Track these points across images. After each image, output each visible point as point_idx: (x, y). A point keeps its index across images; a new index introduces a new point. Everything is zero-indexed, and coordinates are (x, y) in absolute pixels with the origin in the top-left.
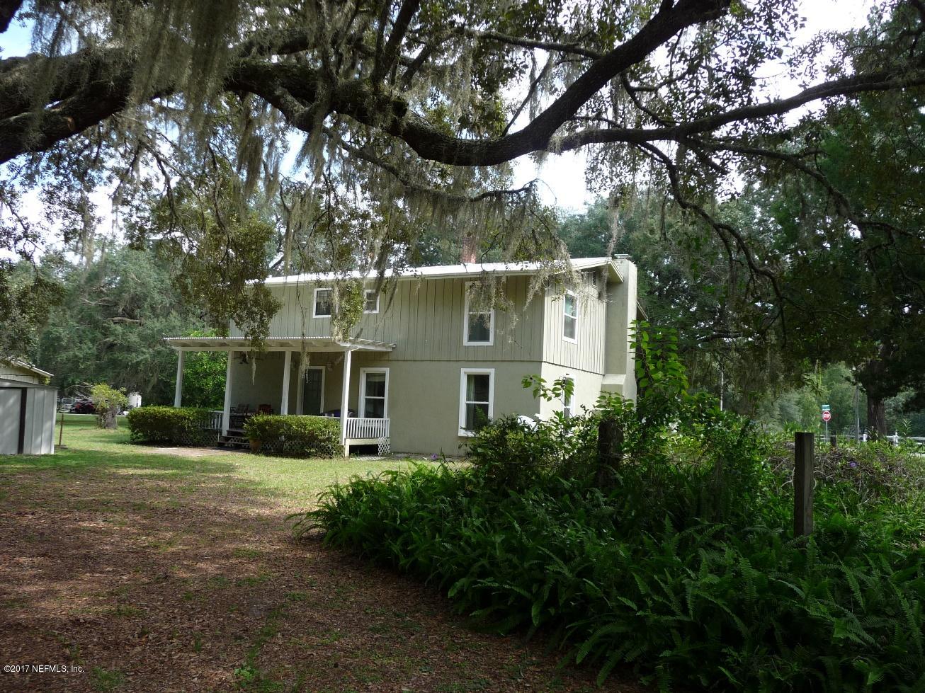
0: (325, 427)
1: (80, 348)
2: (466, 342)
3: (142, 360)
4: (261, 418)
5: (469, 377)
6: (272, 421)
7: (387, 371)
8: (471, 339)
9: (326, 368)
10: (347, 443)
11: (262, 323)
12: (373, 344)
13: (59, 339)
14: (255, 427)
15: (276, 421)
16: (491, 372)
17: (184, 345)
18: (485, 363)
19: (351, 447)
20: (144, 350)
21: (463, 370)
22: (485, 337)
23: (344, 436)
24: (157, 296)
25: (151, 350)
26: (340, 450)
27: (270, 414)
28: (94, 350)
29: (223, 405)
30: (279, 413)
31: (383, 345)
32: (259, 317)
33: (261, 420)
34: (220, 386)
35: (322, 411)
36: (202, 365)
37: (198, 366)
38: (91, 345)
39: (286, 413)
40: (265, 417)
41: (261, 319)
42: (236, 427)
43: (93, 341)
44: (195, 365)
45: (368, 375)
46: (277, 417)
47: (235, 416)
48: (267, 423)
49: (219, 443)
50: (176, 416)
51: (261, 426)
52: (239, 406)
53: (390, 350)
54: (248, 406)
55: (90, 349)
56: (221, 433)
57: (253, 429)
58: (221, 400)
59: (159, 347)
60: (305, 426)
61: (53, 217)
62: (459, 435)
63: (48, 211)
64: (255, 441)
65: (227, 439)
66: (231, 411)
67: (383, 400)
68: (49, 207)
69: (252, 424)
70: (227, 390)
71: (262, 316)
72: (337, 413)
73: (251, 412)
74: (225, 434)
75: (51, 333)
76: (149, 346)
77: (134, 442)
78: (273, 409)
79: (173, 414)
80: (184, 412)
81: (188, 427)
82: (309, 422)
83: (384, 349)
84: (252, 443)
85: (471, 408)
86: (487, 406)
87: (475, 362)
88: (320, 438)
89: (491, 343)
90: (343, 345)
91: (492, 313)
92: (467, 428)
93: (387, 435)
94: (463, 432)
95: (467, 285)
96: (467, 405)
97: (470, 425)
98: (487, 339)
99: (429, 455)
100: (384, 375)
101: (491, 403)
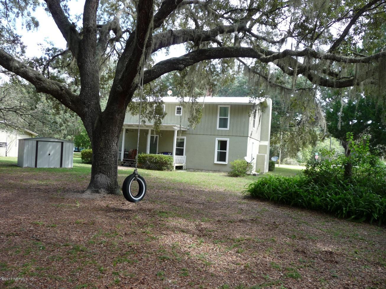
0: (169, 159)
2: (218, 128)
5: (219, 141)
6: (148, 156)
7: (185, 138)
8: (220, 127)
9: (159, 136)
10: (175, 165)
12: (182, 128)
14: (141, 158)
15: (150, 156)
16: (228, 140)
19: (176, 167)
21: (217, 139)
22: (225, 126)
23: (174, 163)
26: (173, 168)
30: (146, 153)
33: (143, 156)
35: (157, 152)
39: (149, 153)
45: (177, 139)
48: (146, 157)
51: (143, 158)
53: (187, 130)
60: (162, 159)
62: (215, 163)
64: (140, 163)
67: (183, 149)
69: (139, 157)
70: (123, 143)
72: (172, 154)
82: (163, 157)
83: (185, 130)
84: (138, 164)
85: (219, 153)
86: (226, 152)
87: (222, 136)
88: (168, 163)
89: (228, 129)
90: (174, 128)
91: (229, 117)
92: (218, 160)
93: (185, 162)
94: (216, 162)
95: (219, 106)
96: (218, 152)
97: (219, 159)
98: (226, 127)
99: (203, 170)
100: (184, 139)
101: (227, 151)
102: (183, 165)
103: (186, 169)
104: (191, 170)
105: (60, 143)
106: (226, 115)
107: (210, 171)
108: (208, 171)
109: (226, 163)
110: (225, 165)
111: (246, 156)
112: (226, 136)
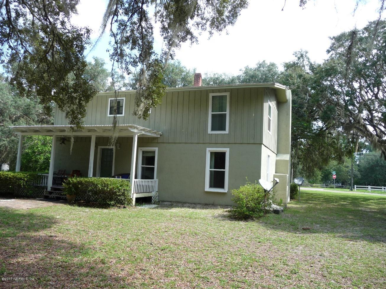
0: (121, 186)
2: (210, 131)
3: (2, 145)
4: (75, 180)
5: (211, 153)
6: (83, 181)
7: (156, 149)
8: (213, 129)
9: (116, 148)
10: (134, 196)
11: (80, 105)
12: (149, 131)
14: (71, 186)
15: (86, 182)
16: (227, 150)
18: (222, 145)
19: (137, 199)
20: (4, 139)
21: (208, 149)
22: (222, 127)
23: (132, 192)
24: (12, 110)
25: (8, 139)
26: (130, 201)
27: (81, 177)
29: (48, 170)
30: (86, 176)
31: (155, 133)
32: (77, 100)
34: (48, 159)
35: (113, 175)
36: (38, 148)
37: (35, 148)
39: (91, 176)
40: (78, 179)
41: (79, 102)
42: (57, 184)
44: (33, 148)
45: (143, 152)
46: (86, 179)
47: (56, 178)
48: (80, 183)
49: (45, 196)
51: (75, 185)
52: (59, 171)
53: (159, 136)
54: (65, 171)
56: (47, 189)
57: (69, 187)
58: (48, 167)
59: (13, 138)
60: (107, 185)
62: (206, 190)
64: (70, 195)
65: (50, 193)
66: (54, 174)
67: (154, 168)
69: (69, 183)
70: (51, 161)
71: (80, 100)
72: (127, 176)
73: (66, 174)
74: (49, 189)
76: (8, 137)
78: (83, 173)
79: (13, 176)
80: (21, 175)
81: (24, 185)
82: (109, 183)
83: (155, 136)
84: (68, 196)
85: (213, 173)
86: (224, 172)
87: (216, 144)
88: (118, 193)
89: (227, 132)
90: (132, 130)
91: (227, 113)
92: (211, 186)
93: (157, 190)
94: (207, 188)
95: (211, 95)
96: (211, 171)
97: (212, 184)
98: (224, 129)
99: (185, 203)
100: (154, 152)
101: (227, 170)
102: (153, 194)
103: (159, 201)
104: (166, 203)
106: (223, 109)
107: (198, 206)
108: (194, 205)
109: (225, 190)
110: (224, 194)
111: (260, 178)
112: (223, 144)
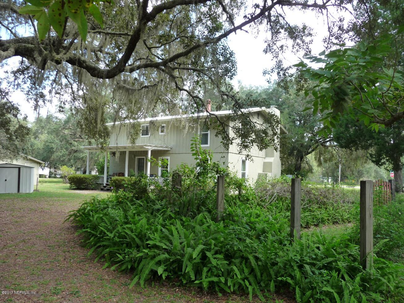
1: (61, 152)
7: (169, 158)
8: (202, 144)
13: (52, 148)
14: (112, 182)
17: (89, 149)
27: (121, 176)
28: (67, 153)
30: (124, 176)
31: (166, 147)
33: (115, 179)
38: (65, 150)
39: (127, 176)
43: (67, 149)
46: (123, 178)
49: (101, 189)
50: (85, 178)
51: (115, 181)
53: (170, 149)
55: (65, 152)
56: (103, 184)
61: (30, 100)
63: (27, 98)
65: (105, 187)
67: (168, 170)
68: (28, 97)
70: (105, 167)
74: (105, 185)
75: (49, 146)
77: (71, 189)
79: (83, 177)
81: (89, 182)
83: (167, 149)
89: (208, 145)
90: (147, 148)
91: (209, 133)
95: (199, 121)
105: (17, 169)
